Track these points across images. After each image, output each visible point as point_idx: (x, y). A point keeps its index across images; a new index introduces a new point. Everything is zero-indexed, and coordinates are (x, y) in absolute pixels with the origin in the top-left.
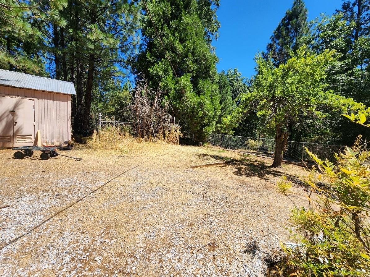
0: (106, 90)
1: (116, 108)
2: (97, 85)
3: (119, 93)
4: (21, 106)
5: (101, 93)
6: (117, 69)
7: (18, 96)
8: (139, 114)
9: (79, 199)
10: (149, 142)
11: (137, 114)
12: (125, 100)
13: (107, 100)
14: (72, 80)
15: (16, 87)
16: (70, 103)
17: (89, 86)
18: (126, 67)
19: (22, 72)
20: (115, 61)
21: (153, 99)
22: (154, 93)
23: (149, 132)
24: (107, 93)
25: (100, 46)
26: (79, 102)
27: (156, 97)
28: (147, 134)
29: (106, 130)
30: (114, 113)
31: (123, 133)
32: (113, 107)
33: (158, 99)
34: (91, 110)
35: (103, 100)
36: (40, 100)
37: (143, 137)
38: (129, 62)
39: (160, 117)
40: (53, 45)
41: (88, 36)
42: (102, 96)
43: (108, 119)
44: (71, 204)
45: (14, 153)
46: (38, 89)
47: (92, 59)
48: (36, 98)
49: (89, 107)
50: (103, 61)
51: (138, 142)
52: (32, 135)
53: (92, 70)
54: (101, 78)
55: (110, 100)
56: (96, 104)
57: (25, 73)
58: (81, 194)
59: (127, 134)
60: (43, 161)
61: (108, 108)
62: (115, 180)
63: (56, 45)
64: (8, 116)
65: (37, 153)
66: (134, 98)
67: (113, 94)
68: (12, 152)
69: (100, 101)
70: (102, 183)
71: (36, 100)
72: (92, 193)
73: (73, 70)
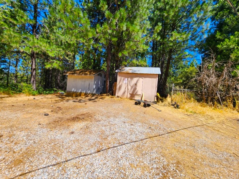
0: (177, 69)
1: (183, 80)
2: (172, 67)
3: (187, 69)
4: (138, 82)
5: (173, 71)
6: (187, 53)
7: (138, 77)
8: (205, 84)
9: (160, 134)
10: (213, 107)
11: (203, 84)
12: (191, 74)
13: (177, 75)
14: (158, 66)
15: (138, 74)
16: (157, 78)
17: (168, 68)
18: (194, 50)
19: (140, 66)
20: (186, 48)
21: (222, 70)
22: (223, 65)
23: (214, 99)
24: (178, 70)
25: (176, 43)
26: (161, 78)
27: (226, 68)
28: (212, 100)
29: (176, 95)
30: (181, 84)
31: (189, 98)
32: (181, 79)
33: (228, 70)
34: (167, 82)
35: (175, 75)
36: (145, 78)
37: (207, 103)
38: (197, 46)
39: (229, 86)
40: (152, 51)
41: (170, 39)
42: (174, 73)
43: (177, 88)
44: (156, 136)
45: (135, 102)
46: (145, 73)
47: (171, 51)
48: (144, 77)
49: (166, 80)
50: (177, 51)
51: (201, 106)
52: (140, 95)
53: (170, 58)
54: (175, 62)
55: (180, 75)
56: (170, 78)
57: (141, 67)
58: (161, 132)
59: (192, 99)
60: (144, 108)
61: (177, 81)
62: (183, 130)
63: (153, 50)
64: (134, 86)
65: (142, 104)
66: (200, 71)
67: (182, 71)
68: (134, 102)
69: (173, 76)
70: (174, 130)
71: (144, 78)
72: (167, 133)
73: (159, 61)
